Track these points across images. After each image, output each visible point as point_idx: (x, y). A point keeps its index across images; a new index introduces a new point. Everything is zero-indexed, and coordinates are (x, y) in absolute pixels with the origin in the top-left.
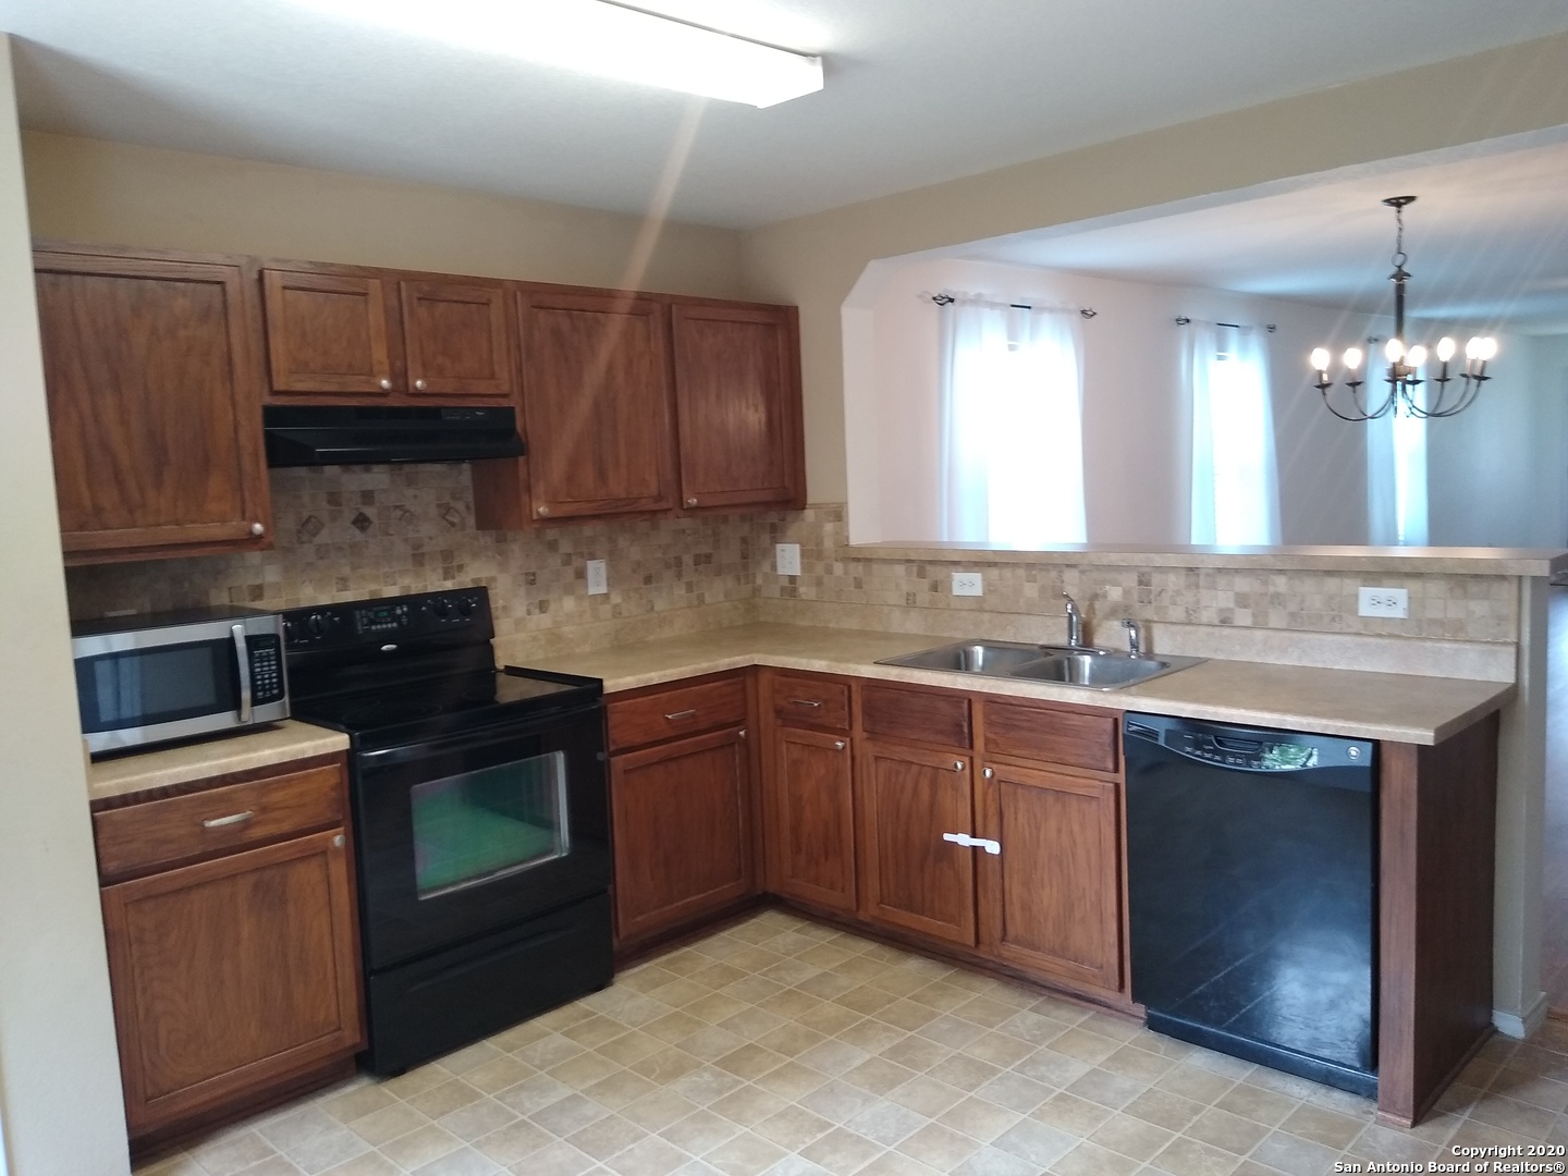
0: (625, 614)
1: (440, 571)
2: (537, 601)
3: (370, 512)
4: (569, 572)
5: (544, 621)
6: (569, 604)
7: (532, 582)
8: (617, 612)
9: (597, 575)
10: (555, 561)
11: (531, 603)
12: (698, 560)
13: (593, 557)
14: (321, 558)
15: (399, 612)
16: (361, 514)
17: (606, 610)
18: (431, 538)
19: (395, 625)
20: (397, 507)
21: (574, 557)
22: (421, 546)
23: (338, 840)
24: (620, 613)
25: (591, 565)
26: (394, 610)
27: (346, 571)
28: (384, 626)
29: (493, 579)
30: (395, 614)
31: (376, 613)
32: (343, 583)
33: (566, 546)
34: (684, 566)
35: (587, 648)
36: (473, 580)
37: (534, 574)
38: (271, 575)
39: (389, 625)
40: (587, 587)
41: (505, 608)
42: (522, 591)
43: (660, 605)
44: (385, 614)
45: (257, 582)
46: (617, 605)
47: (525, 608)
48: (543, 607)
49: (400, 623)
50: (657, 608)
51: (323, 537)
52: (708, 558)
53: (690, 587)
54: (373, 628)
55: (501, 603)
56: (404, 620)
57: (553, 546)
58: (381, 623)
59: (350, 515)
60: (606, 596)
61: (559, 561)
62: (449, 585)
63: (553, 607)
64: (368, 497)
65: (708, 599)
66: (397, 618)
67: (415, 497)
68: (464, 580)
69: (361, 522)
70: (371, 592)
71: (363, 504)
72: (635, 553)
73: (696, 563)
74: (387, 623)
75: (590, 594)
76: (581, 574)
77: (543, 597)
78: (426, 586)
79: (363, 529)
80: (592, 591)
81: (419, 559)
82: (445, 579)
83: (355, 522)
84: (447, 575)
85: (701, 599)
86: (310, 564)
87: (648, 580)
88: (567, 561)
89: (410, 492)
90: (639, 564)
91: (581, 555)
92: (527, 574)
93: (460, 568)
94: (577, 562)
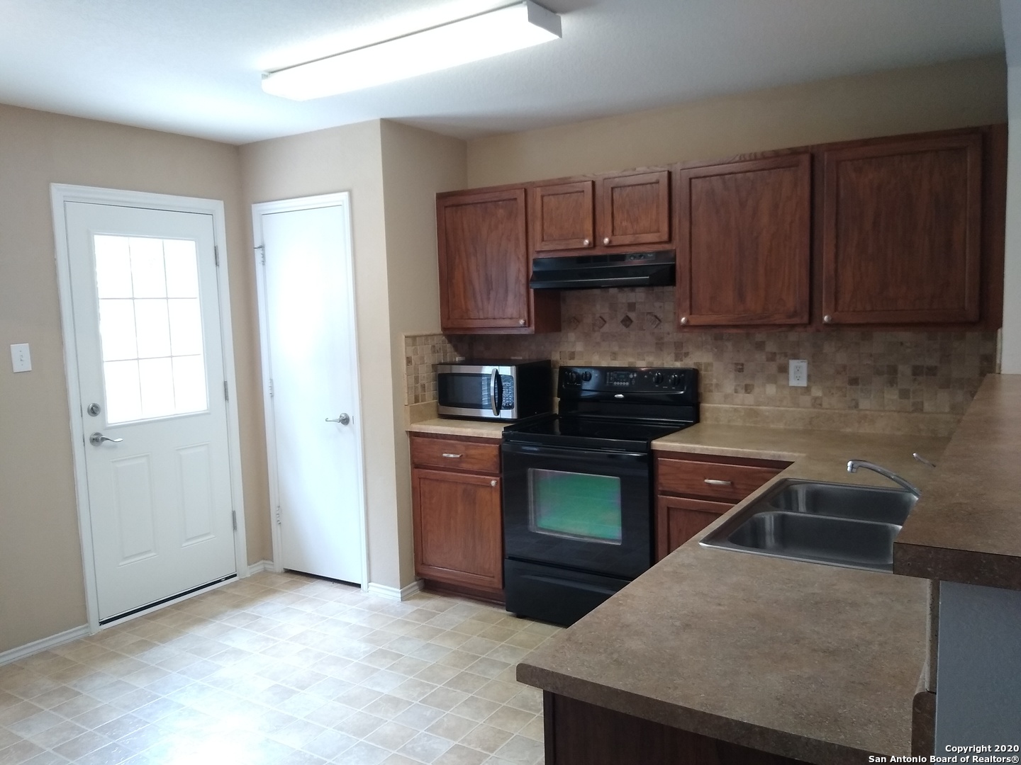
0: (825, 405)
1: (673, 355)
2: (744, 384)
3: (632, 315)
4: (773, 367)
5: (749, 399)
6: (771, 390)
7: (741, 370)
8: (817, 403)
9: (798, 373)
10: (760, 357)
11: (739, 385)
12: (917, 371)
13: (796, 357)
14: (604, 340)
15: (631, 376)
16: (627, 316)
17: (806, 400)
18: (669, 334)
19: (627, 384)
20: (648, 313)
21: (778, 357)
22: (662, 338)
23: (493, 483)
24: (821, 405)
25: (793, 364)
26: (629, 374)
27: (616, 349)
28: (621, 383)
29: (710, 365)
30: (628, 378)
31: (618, 375)
32: (614, 356)
33: (771, 347)
34: (899, 375)
35: (781, 426)
36: (695, 364)
37: (742, 365)
38: (579, 347)
39: (624, 383)
40: (788, 380)
41: (717, 385)
42: (732, 376)
43: (865, 404)
44: (623, 376)
45: (573, 350)
46: (816, 399)
47: (733, 388)
48: (748, 389)
49: (631, 383)
50: (861, 407)
51: (606, 328)
52: (932, 371)
53: (904, 394)
54: (615, 383)
55: (714, 381)
56: (633, 382)
57: (760, 346)
58: (620, 382)
59: (621, 317)
60: (807, 390)
61: (764, 357)
62: (678, 365)
63: (756, 390)
64: (632, 307)
65: (927, 406)
66: (628, 380)
67: (660, 307)
68: (688, 363)
69: (627, 321)
70: (629, 362)
71: (629, 311)
72: (841, 358)
73: (915, 374)
74: (623, 382)
75: (790, 385)
76: (784, 370)
77: (748, 382)
78: (663, 364)
79: (627, 326)
80: (793, 383)
81: (660, 345)
82: (676, 360)
83: (622, 321)
84: (677, 358)
85: (918, 408)
86: (598, 343)
87: (854, 381)
88: (772, 357)
89: (657, 304)
90: (844, 367)
91: (786, 355)
92: (737, 364)
93: (687, 354)
94: (780, 360)
